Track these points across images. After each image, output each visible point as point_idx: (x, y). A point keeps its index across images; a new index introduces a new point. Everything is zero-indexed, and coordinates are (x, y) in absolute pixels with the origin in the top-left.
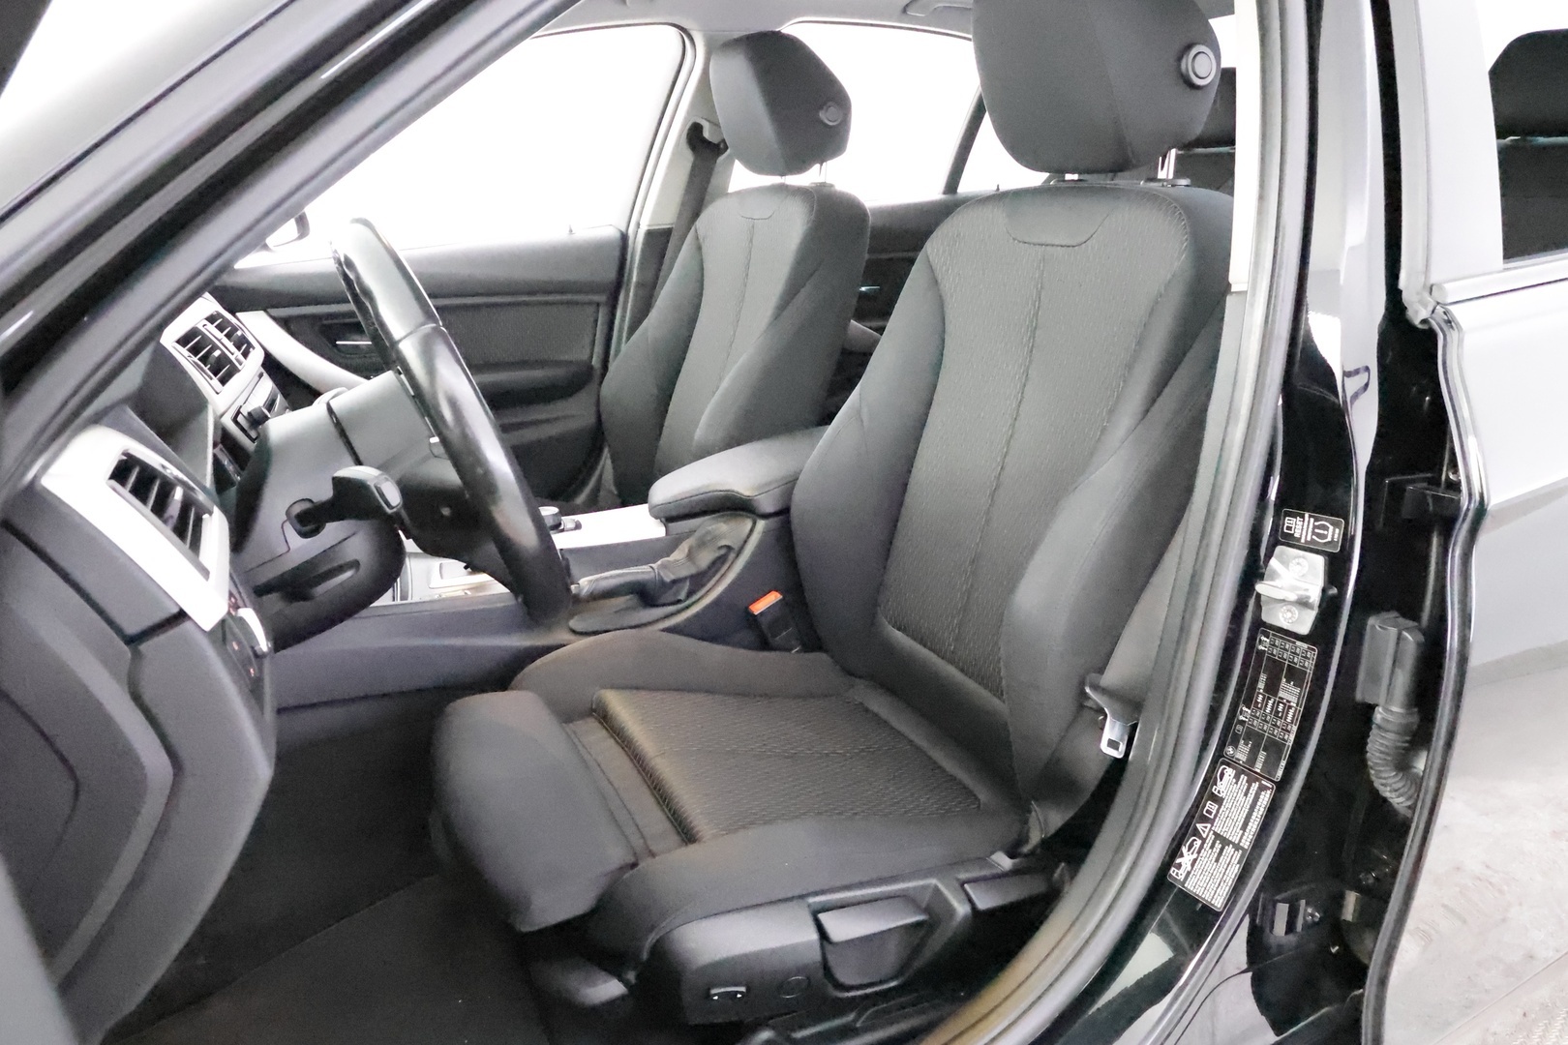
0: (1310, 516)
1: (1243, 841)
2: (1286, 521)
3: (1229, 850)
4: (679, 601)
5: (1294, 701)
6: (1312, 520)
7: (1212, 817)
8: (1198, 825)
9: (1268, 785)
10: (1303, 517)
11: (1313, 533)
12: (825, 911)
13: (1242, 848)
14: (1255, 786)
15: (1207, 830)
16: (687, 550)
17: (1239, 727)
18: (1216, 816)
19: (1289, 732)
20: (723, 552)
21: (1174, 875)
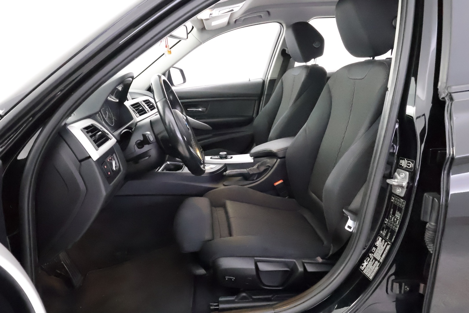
0: (406, 160)
1: (381, 260)
2: (400, 161)
3: (377, 262)
4: (254, 180)
5: (399, 217)
6: (407, 161)
7: (374, 252)
8: (370, 254)
9: (389, 243)
10: (404, 160)
11: (407, 165)
12: (259, 262)
13: (380, 262)
14: (386, 243)
15: (372, 256)
16: (257, 166)
17: (384, 225)
18: (375, 252)
19: (397, 227)
20: (268, 167)
21: (361, 268)
